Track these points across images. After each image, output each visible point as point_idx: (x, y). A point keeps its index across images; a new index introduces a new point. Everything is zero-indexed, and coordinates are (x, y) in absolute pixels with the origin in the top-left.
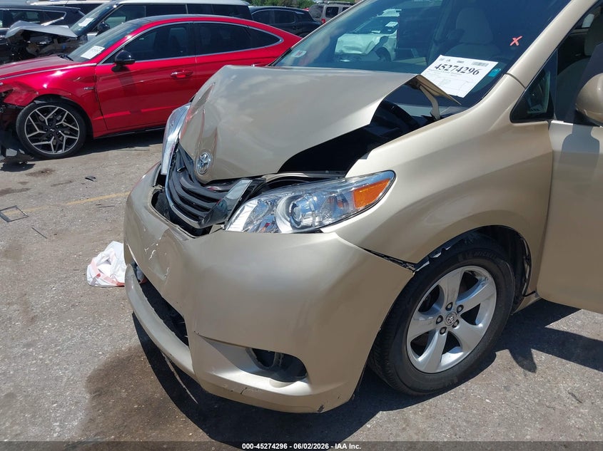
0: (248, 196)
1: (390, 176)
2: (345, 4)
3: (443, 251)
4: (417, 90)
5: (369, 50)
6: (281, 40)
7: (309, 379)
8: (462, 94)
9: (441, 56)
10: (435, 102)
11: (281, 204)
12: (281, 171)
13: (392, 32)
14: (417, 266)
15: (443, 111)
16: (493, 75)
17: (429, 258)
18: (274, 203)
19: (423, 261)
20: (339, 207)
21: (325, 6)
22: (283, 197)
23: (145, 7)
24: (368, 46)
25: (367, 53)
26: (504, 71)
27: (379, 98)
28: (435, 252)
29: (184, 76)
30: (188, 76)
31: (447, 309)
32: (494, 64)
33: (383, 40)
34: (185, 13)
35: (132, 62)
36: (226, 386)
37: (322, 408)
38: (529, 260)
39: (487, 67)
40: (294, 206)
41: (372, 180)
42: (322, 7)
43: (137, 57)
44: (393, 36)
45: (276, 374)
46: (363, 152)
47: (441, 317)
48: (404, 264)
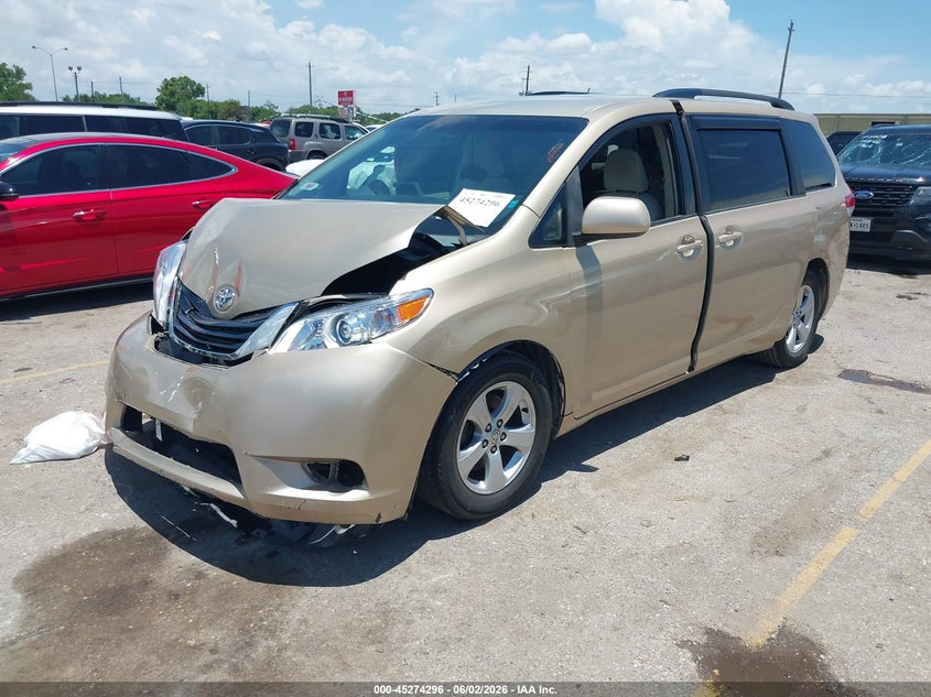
0: (292, 319)
1: (429, 292)
2: (322, 118)
3: (481, 363)
4: (446, 220)
5: (359, 184)
6: (234, 170)
7: (367, 486)
8: (486, 224)
9: (464, 190)
10: (462, 231)
11: (328, 324)
12: (324, 294)
13: (389, 160)
14: (459, 375)
15: (469, 239)
16: (511, 207)
17: (469, 368)
18: (318, 325)
19: (464, 372)
20: (385, 321)
21: (294, 121)
22: (328, 317)
23: (18, 119)
24: (357, 179)
25: (357, 187)
26: (521, 203)
27: (410, 226)
28: (474, 363)
29: (94, 218)
30: (99, 217)
31: (487, 431)
32: (512, 196)
33: (378, 170)
34: (82, 130)
35: (14, 199)
36: (283, 504)
37: (379, 516)
38: (562, 377)
39: (506, 199)
40: (343, 323)
41: (414, 296)
42: (289, 122)
43: (21, 190)
44: (390, 165)
45: (332, 486)
46: (401, 274)
47: (486, 440)
48: (447, 372)
